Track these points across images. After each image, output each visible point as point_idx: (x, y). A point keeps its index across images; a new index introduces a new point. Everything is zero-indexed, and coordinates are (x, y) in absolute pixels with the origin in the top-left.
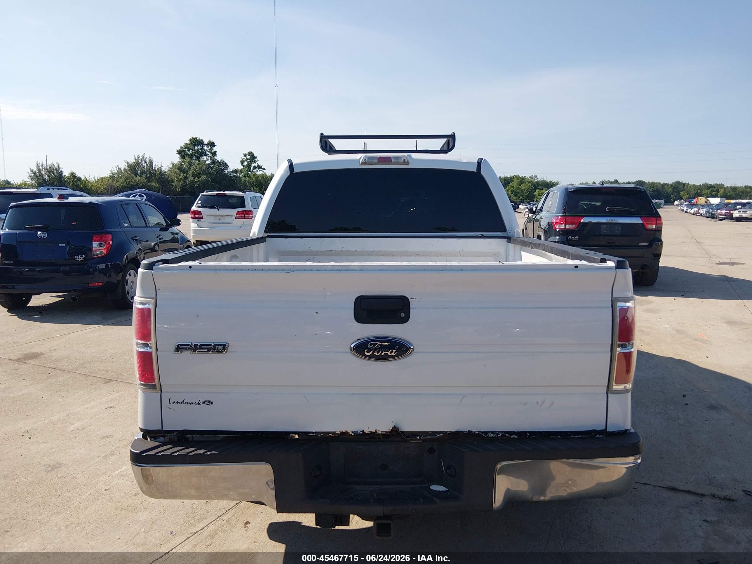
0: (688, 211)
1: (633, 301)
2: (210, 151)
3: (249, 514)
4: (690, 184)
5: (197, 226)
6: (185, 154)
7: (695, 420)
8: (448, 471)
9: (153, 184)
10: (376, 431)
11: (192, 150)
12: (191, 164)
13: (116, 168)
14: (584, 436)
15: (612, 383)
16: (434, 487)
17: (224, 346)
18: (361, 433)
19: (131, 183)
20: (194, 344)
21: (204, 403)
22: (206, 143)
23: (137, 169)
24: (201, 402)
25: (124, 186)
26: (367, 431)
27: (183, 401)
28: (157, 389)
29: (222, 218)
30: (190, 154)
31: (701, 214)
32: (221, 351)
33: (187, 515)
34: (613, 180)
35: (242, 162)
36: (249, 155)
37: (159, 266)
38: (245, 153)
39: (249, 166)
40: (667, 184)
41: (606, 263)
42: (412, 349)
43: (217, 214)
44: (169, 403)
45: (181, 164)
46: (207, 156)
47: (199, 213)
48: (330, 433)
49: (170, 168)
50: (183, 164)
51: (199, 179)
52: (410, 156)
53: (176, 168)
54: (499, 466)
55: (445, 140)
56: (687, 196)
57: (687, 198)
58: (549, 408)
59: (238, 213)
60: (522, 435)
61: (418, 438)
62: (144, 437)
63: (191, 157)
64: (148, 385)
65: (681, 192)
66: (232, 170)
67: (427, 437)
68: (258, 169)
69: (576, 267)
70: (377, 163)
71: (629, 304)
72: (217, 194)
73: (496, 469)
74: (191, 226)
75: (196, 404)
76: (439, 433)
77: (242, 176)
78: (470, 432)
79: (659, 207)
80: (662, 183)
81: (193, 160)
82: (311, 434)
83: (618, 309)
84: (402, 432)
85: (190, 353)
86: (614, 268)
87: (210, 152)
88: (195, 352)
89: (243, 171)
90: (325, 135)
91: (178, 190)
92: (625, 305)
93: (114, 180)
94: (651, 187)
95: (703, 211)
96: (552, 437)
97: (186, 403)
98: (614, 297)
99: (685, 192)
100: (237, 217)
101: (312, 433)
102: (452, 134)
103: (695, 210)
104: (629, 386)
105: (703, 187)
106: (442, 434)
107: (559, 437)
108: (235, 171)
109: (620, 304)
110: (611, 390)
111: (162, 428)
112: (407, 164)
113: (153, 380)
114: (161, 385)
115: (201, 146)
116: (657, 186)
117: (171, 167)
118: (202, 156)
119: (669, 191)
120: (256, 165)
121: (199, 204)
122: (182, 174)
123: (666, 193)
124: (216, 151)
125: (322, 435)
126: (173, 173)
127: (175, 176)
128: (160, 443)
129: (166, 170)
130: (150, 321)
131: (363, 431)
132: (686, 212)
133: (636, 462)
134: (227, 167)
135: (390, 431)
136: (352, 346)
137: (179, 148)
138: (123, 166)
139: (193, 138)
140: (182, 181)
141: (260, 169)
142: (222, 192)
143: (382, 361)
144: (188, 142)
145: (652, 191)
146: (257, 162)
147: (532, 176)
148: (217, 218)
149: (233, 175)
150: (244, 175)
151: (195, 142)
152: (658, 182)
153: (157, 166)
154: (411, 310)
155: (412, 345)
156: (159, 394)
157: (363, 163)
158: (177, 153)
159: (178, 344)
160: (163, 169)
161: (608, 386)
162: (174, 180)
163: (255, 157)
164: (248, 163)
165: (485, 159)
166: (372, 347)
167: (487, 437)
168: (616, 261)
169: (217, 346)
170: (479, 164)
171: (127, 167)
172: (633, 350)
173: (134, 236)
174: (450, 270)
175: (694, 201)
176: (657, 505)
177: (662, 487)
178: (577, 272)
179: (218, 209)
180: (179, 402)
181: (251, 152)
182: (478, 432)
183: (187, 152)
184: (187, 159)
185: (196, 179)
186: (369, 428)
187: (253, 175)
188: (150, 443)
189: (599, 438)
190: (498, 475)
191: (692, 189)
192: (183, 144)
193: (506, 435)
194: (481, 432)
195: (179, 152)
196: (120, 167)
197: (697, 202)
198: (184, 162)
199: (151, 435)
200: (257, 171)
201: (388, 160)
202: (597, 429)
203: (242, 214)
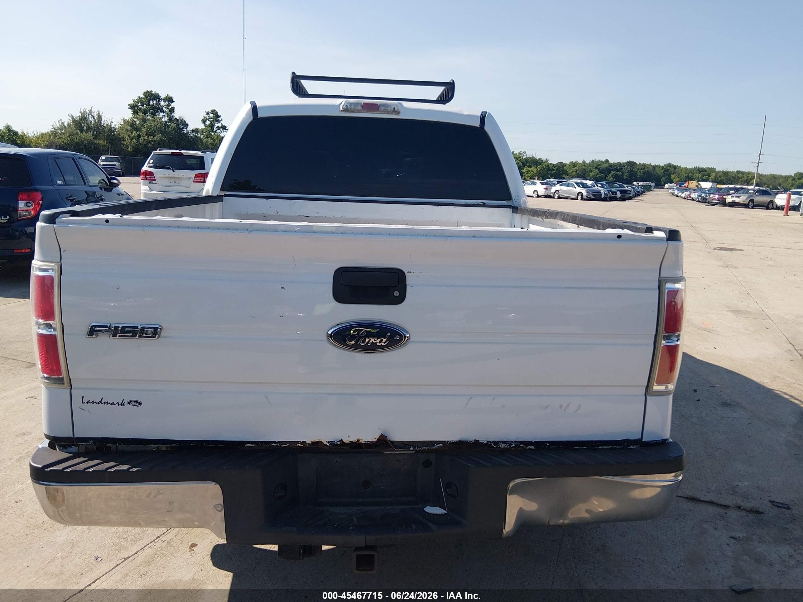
0: (679, 195)
1: (683, 283)
2: (167, 106)
3: (196, 534)
4: (681, 167)
5: (148, 188)
6: (138, 109)
7: (709, 418)
8: (448, 490)
9: (101, 142)
10: (358, 440)
11: (147, 105)
12: (144, 121)
13: (59, 122)
14: (614, 447)
15: (653, 382)
16: (430, 510)
17: (156, 329)
18: (339, 443)
19: (75, 140)
20: (113, 326)
21: (129, 403)
22: (162, 97)
23: (82, 124)
24: (126, 402)
25: (67, 143)
26: (346, 440)
27: (101, 401)
28: (66, 384)
29: (177, 181)
30: (144, 109)
31: (693, 199)
32: (151, 335)
33: (118, 534)
34: (604, 160)
35: (204, 121)
36: (212, 113)
37: (63, 219)
38: (207, 111)
39: (212, 126)
40: (658, 166)
41: (653, 233)
42: (407, 337)
43: (171, 176)
44: (82, 403)
45: (134, 120)
46: (164, 113)
47: (151, 174)
48: (298, 442)
49: (121, 125)
50: (135, 120)
51: (154, 137)
52: (401, 104)
53: (127, 125)
54: (511, 485)
55: (442, 88)
56: (678, 180)
57: (677, 181)
58: (575, 412)
59: (197, 176)
60: (540, 446)
61: (411, 449)
62: (52, 445)
63: (145, 112)
64: (53, 378)
65: (672, 175)
66: (191, 130)
67: (423, 448)
68: (222, 130)
69: (619, 237)
70: (361, 111)
71: (678, 286)
72: (172, 152)
73: (508, 487)
74: (142, 188)
75: (119, 405)
76: (438, 442)
77: (204, 136)
78: (476, 442)
79: (649, 190)
80: (653, 164)
81: (147, 116)
82: (273, 444)
83: (667, 291)
84: (392, 442)
85: (108, 337)
86: (666, 239)
87: (168, 109)
88: (116, 336)
89: (204, 131)
90: (297, 74)
91: (130, 149)
92: (674, 287)
93: (57, 136)
94: (641, 169)
95: (695, 195)
96: (576, 448)
97: (105, 403)
98: (662, 276)
99: (676, 176)
100: (195, 180)
101: (275, 442)
102: (451, 81)
103: (687, 193)
104: (671, 387)
105: (695, 171)
106: (442, 445)
107: (585, 448)
108: (196, 131)
109: (669, 285)
110: (651, 391)
111: (74, 435)
112: (398, 114)
113: (59, 372)
114: (70, 379)
115: (156, 101)
116: (648, 167)
117: (122, 123)
118: (157, 112)
119: (660, 173)
120: (220, 125)
121: (151, 163)
122: (134, 132)
123: (656, 175)
124: (174, 108)
125: (288, 445)
126: (124, 130)
127: (126, 134)
128: (71, 455)
129: (117, 127)
130: (53, 293)
131: (342, 440)
132: (677, 196)
133: (677, 479)
134: (186, 125)
135: (376, 440)
136: (330, 332)
137: (132, 102)
138: (67, 120)
139: (147, 91)
140: (134, 139)
141: (224, 130)
142: (178, 151)
143: (368, 353)
144: (142, 96)
145: (643, 173)
146: (221, 122)
147: (521, 152)
148: (172, 181)
149: (194, 135)
150: (206, 136)
151: (150, 96)
152: (649, 163)
153: (106, 122)
154: (408, 287)
155: (408, 333)
156: (69, 391)
157: (344, 110)
158: (129, 108)
159: (91, 325)
160: (113, 125)
161: (647, 387)
162: (125, 138)
163: (219, 116)
164: (211, 122)
165: (489, 113)
166: (356, 334)
167: (497, 447)
168: (668, 231)
169: (145, 330)
170: (483, 118)
171: (71, 122)
172: (679, 343)
173: (69, 195)
174: (460, 237)
175: (685, 185)
176: (677, 519)
177: (681, 497)
178: (619, 243)
179: (173, 170)
180: (95, 402)
181: (215, 111)
182: (486, 442)
183: (141, 107)
184: (141, 115)
185: (151, 138)
186: (349, 437)
187: (216, 136)
188: (59, 454)
189: (631, 449)
190: (509, 495)
191: (684, 172)
192: (136, 98)
193: (521, 445)
194: (490, 442)
195: (132, 107)
196: (63, 121)
197: (688, 186)
198: (137, 118)
199: (60, 443)
200: (221, 132)
201: (374, 108)
202: (631, 439)
203: (202, 177)
